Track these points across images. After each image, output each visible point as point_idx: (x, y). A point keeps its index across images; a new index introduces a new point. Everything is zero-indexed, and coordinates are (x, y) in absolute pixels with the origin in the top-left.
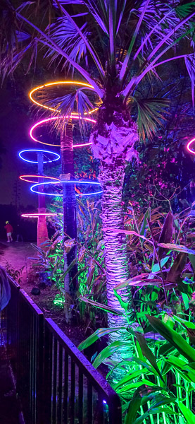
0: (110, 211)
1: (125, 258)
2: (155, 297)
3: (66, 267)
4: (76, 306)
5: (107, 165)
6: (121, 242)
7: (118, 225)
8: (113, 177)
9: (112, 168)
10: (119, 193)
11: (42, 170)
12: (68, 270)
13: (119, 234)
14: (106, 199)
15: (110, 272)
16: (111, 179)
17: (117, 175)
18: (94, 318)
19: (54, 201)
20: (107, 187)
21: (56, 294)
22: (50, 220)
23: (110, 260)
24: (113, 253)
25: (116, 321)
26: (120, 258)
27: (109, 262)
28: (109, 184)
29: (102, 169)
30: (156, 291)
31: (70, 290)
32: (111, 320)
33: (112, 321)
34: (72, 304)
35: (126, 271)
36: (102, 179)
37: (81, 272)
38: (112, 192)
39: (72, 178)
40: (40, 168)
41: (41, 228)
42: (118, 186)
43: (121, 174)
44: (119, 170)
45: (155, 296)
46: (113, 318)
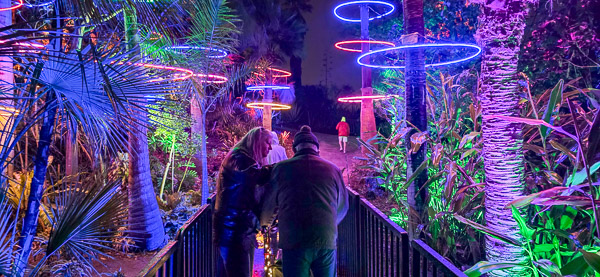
0: (497, 87)
1: (520, 161)
2: (567, 224)
3: (410, 172)
4: (425, 227)
5: (493, 13)
6: (514, 137)
7: (509, 111)
8: (504, 32)
9: (503, 17)
10: (514, 58)
11: (367, 32)
12: (413, 176)
13: (512, 125)
14: (490, 69)
15: (493, 182)
16: (501, 36)
17: (512, 27)
18: (453, 246)
19: (382, 77)
20: (492, 50)
21: (391, 208)
22: (378, 105)
23: (492, 163)
24: (500, 154)
25: (501, 253)
26: (512, 162)
27: (491, 167)
28: (495, 44)
29: (483, 20)
30: (570, 214)
31: (416, 205)
32: (491, 250)
33: (494, 253)
34: (419, 223)
35: (520, 181)
36: (483, 37)
37: (433, 180)
38: (502, 57)
39: (421, 40)
40: (364, 29)
41: (366, 118)
42: (512, 46)
43: (518, 25)
44: (515, 19)
45: (566, 222)
46: (495, 249)
